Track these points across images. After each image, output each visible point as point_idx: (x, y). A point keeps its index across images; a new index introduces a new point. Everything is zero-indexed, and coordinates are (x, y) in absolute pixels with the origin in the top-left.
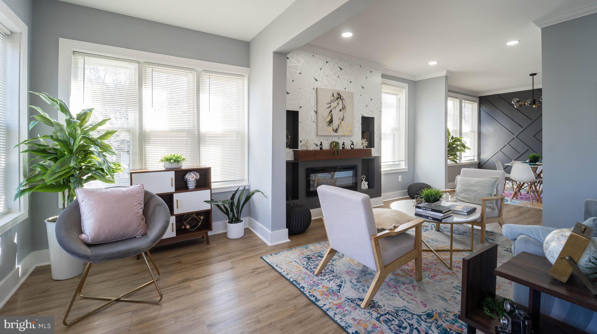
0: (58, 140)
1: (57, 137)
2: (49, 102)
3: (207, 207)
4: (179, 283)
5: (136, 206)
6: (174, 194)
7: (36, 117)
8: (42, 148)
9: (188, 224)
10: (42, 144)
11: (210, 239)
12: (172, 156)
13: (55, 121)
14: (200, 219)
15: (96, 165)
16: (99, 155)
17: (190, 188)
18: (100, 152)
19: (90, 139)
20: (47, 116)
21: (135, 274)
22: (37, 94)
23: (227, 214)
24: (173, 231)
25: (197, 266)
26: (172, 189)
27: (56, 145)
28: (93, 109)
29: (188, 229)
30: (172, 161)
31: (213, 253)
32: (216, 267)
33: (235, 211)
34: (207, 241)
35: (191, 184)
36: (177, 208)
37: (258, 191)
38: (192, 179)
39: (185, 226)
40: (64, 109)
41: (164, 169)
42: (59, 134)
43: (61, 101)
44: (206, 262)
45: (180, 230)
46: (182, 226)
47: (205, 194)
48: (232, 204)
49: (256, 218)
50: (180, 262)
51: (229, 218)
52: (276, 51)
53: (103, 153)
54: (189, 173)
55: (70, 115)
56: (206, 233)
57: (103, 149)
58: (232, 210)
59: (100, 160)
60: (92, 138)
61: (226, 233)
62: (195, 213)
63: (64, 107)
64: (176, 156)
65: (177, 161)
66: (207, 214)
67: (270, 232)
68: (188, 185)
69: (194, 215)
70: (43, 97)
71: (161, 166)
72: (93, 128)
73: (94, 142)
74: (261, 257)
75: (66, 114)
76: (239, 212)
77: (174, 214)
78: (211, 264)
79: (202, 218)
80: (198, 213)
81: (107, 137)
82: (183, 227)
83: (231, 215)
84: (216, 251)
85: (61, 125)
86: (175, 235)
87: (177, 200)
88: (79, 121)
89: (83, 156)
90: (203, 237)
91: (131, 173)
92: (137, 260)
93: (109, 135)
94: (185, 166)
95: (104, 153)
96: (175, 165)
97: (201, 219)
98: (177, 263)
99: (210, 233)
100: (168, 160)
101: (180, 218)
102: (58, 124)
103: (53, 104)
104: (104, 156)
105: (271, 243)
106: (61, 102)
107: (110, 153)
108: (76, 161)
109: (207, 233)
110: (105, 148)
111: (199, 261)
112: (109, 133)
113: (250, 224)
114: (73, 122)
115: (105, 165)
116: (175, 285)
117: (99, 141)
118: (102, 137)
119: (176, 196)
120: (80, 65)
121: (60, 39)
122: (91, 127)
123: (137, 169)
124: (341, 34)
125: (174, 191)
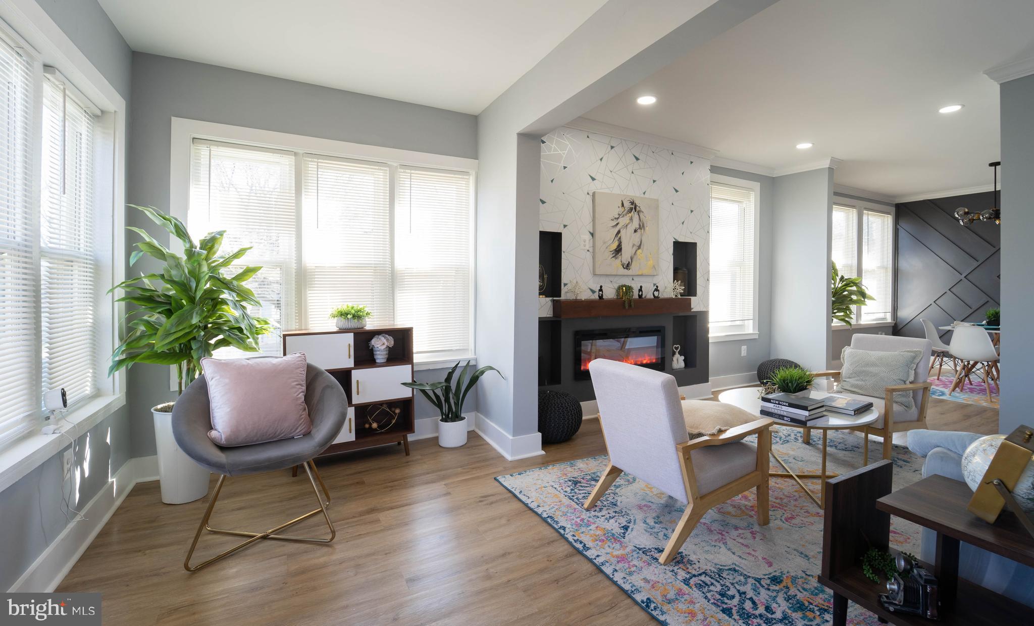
0: (172, 281)
1: (170, 276)
2: (158, 221)
3: (407, 393)
4: (362, 514)
5: (293, 387)
6: (352, 371)
7: (140, 245)
8: (148, 294)
9: (375, 420)
10: (148, 287)
11: (410, 447)
12: (350, 308)
13: (167, 250)
14: (394, 412)
15: (230, 321)
16: (236, 306)
17: (378, 361)
18: (237, 301)
19: (221, 280)
20: (156, 243)
21: (291, 499)
22: (140, 208)
23: (439, 405)
24: (350, 432)
25: (390, 489)
26: (350, 363)
27: (169, 290)
28: (224, 231)
29: (376, 430)
30: (349, 316)
31: (416, 469)
32: (420, 491)
33: (452, 402)
34: (405, 449)
35: (380, 357)
36: (358, 394)
37: (491, 368)
38: (381, 345)
39: (371, 424)
40: (181, 233)
41: (335, 329)
42: (173, 272)
43: (176, 219)
44: (402, 484)
45: (361, 431)
46: (365, 424)
47: (403, 372)
48: (447, 390)
49: (487, 414)
50: (362, 483)
51: (442, 414)
52: (522, 132)
53: (241, 303)
54: (377, 336)
55: (190, 242)
56: (404, 436)
57: (242, 296)
58: (447, 400)
59: (237, 313)
60: (225, 279)
61: (436, 439)
62: (387, 403)
63: (181, 230)
64: (355, 308)
65: (357, 316)
66: (406, 405)
67: (511, 437)
68: (376, 357)
69: (385, 407)
70: (149, 213)
71: (332, 325)
72: (226, 262)
73: (227, 285)
74: (495, 479)
75: (184, 241)
76: (459, 404)
77: (353, 403)
78: (413, 487)
79: (398, 411)
80: (392, 404)
81: (248, 277)
82: (367, 426)
83: (445, 408)
84: (420, 466)
85: (178, 259)
86: (353, 439)
87: (358, 381)
88: (205, 252)
89: (211, 307)
90: (399, 444)
91: (285, 336)
92: (293, 476)
93: (250, 274)
94: (370, 324)
95: (244, 303)
96: (354, 324)
97: (396, 414)
98: (357, 483)
99: (411, 438)
100: (343, 314)
101: (363, 411)
102: (173, 257)
103: (164, 225)
104: (244, 308)
105: (513, 454)
106: (176, 222)
107: (252, 303)
108: (200, 315)
109: (405, 438)
110: (244, 295)
111: (393, 482)
112: (249, 271)
113: (478, 425)
114: (196, 254)
115: (245, 322)
116: (354, 517)
117: (235, 283)
118: (240, 277)
119: (356, 375)
120: (204, 161)
121: (173, 119)
122: (221, 260)
123: (294, 328)
124: (635, 99)
125: (353, 366)
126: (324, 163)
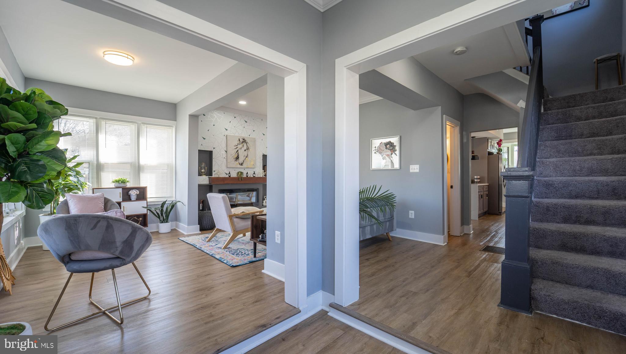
3: (144, 211)
5: (100, 204)
6: (121, 203)
12: (120, 179)
15: (72, 183)
16: (75, 177)
17: (132, 200)
18: (75, 175)
23: (159, 218)
26: (120, 200)
30: (120, 182)
33: (164, 215)
35: (133, 197)
36: (124, 211)
37: (180, 202)
38: (133, 193)
41: (114, 187)
47: (143, 203)
48: (162, 210)
49: (180, 221)
51: (160, 220)
52: (191, 114)
54: (132, 190)
58: (162, 215)
59: (75, 180)
61: (158, 231)
62: (136, 215)
64: (122, 179)
65: (124, 182)
66: (145, 216)
67: (186, 226)
68: (131, 198)
69: (136, 217)
71: (113, 185)
72: (69, 161)
73: (70, 169)
74: (178, 239)
76: (167, 217)
79: (141, 219)
80: (139, 216)
81: (78, 167)
83: (162, 219)
87: (124, 206)
91: (93, 189)
94: (129, 185)
96: (122, 185)
97: (140, 220)
100: (117, 181)
104: (78, 177)
105: (187, 233)
107: (81, 176)
108: (62, 180)
110: (78, 173)
112: (79, 164)
113: (177, 226)
115: (79, 182)
117: (74, 168)
118: (75, 166)
119: (123, 204)
123: (97, 186)
124: (238, 102)
125: (122, 201)
126: (109, 122)
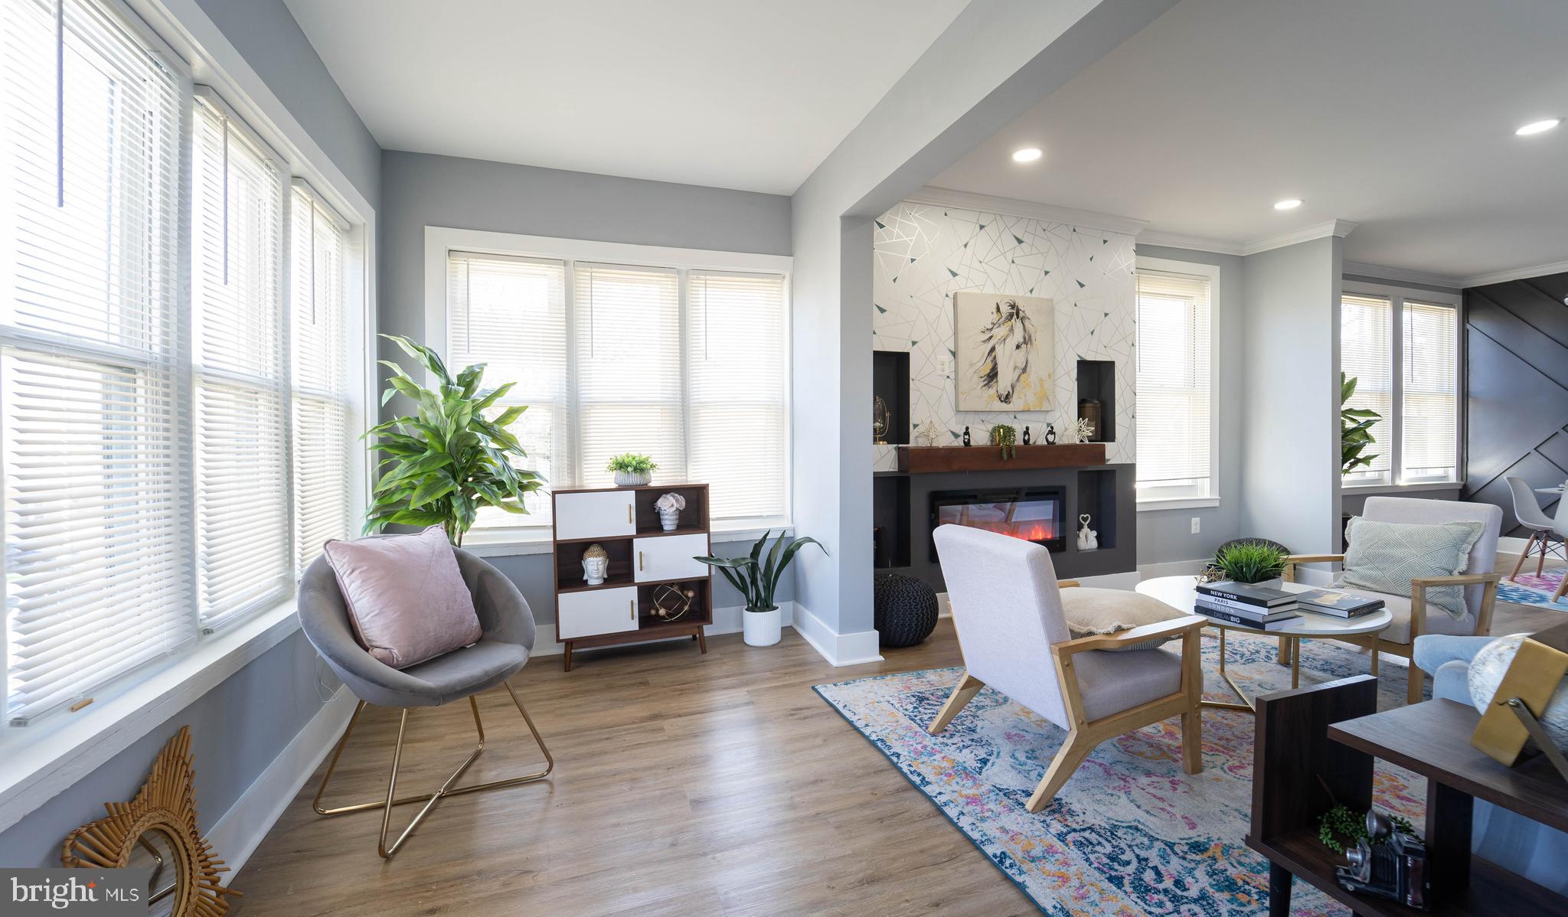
0: (426, 427)
1: (426, 420)
2: (412, 353)
3: (701, 570)
4: (643, 720)
6: (634, 540)
7: (393, 380)
8: (402, 440)
9: (662, 605)
10: (402, 433)
11: (708, 645)
12: (630, 459)
13: (422, 388)
14: (687, 596)
15: (492, 474)
16: (496, 455)
17: (665, 528)
18: (498, 449)
19: (482, 423)
20: (409, 378)
21: (562, 697)
22: (392, 338)
23: (744, 590)
24: (633, 619)
25: (680, 692)
26: (631, 530)
27: (424, 436)
28: (486, 364)
29: (663, 617)
30: (630, 469)
31: (714, 670)
32: (720, 697)
33: (760, 584)
34: (699, 644)
35: (669, 522)
36: (641, 570)
37: (810, 540)
38: (669, 507)
39: (657, 610)
40: (437, 366)
41: (614, 486)
42: (429, 414)
43: (431, 351)
44: (700, 687)
45: (647, 620)
46: (650, 611)
47: (697, 543)
48: (754, 568)
49: (806, 605)
50: (645, 684)
51: (749, 600)
52: (847, 214)
53: (503, 453)
54: (664, 495)
55: (447, 377)
56: (698, 627)
57: (504, 444)
58: (754, 582)
60: (485, 422)
61: (741, 634)
62: (678, 584)
63: (437, 363)
64: (637, 459)
65: (640, 468)
66: (701, 585)
67: (837, 634)
68: (663, 523)
69: (675, 589)
70: (402, 343)
71: (610, 480)
72: (488, 400)
73: (487, 429)
74: (813, 689)
75: (440, 376)
76: (770, 588)
77: (636, 581)
78: (707, 691)
79: (691, 594)
80: (684, 584)
81: (511, 420)
82: (653, 612)
83: (752, 594)
84: (717, 668)
85: (433, 397)
86: (636, 628)
87: (641, 553)
88: (462, 389)
89: (469, 457)
90: (694, 637)
91: (554, 493)
92: (566, 671)
93: (514, 416)
94: (656, 480)
95: (506, 453)
96: (635, 479)
97: (688, 598)
98: (641, 683)
99: (708, 631)
100: (621, 466)
101: (648, 592)
102: (428, 394)
103: (418, 356)
104: (506, 458)
105: (839, 659)
106: (432, 354)
107: (516, 452)
109: (701, 632)
110: (508, 443)
111: (683, 684)
112: (511, 413)
113: (797, 618)
114: (453, 391)
115: (506, 474)
116: (634, 723)
117: (496, 427)
118: (503, 419)
119: (640, 545)
120: (461, 277)
121: (427, 228)
122: (482, 399)
123: (566, 484)
124: (1012, 152)
125: (635, 534)
126: (601, 272)
